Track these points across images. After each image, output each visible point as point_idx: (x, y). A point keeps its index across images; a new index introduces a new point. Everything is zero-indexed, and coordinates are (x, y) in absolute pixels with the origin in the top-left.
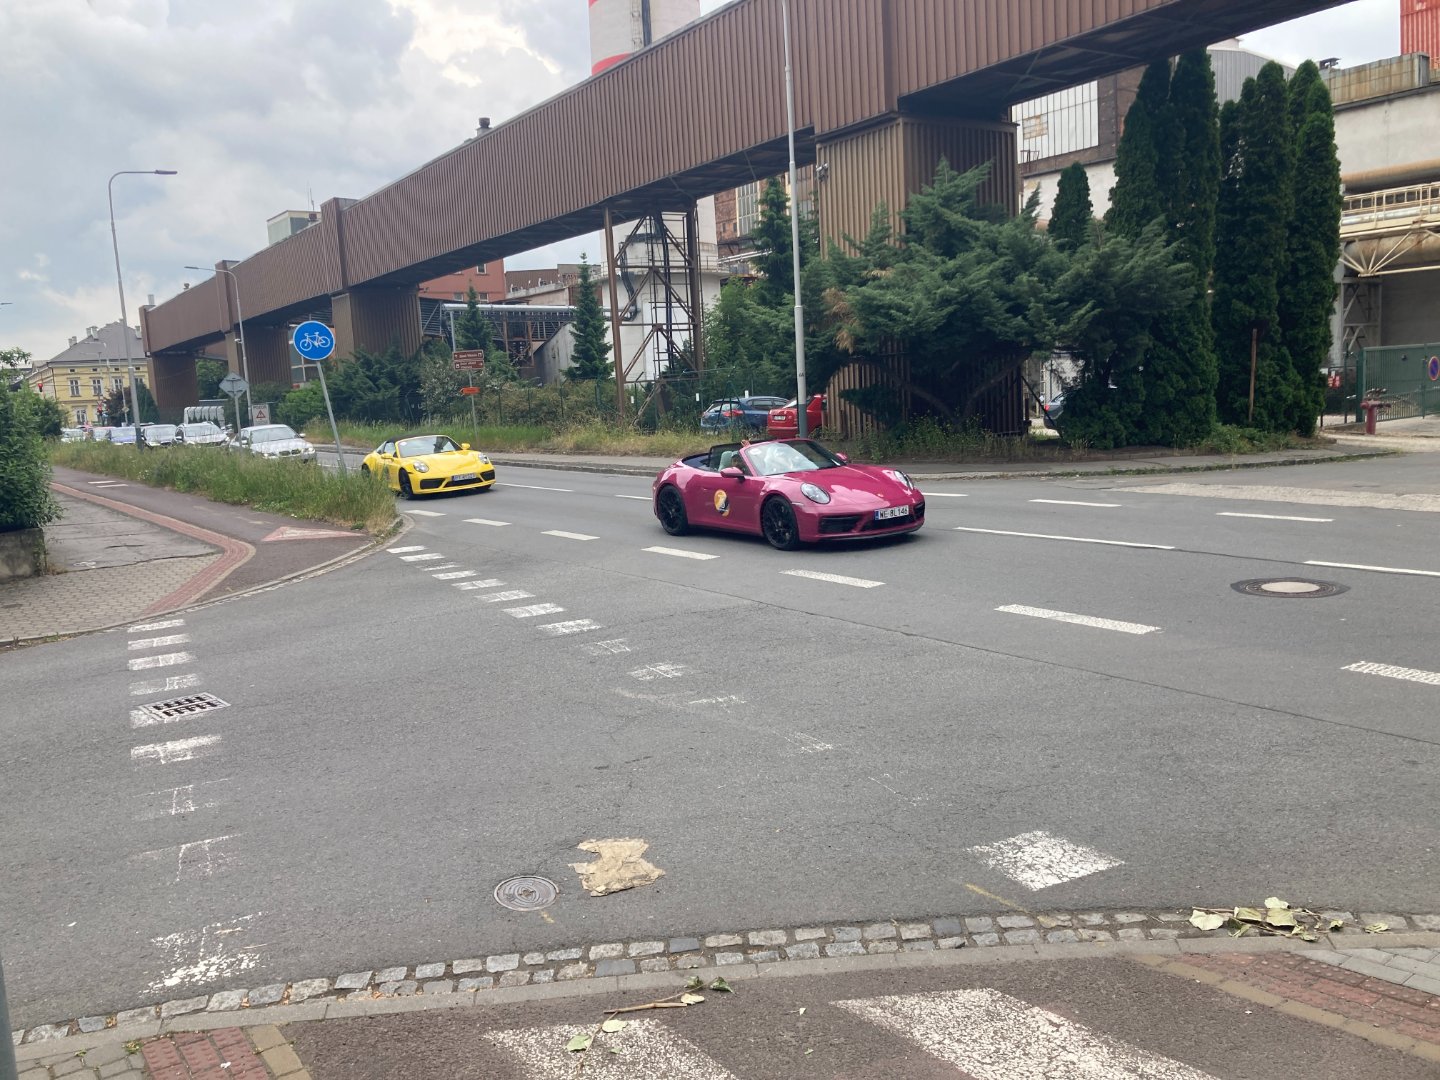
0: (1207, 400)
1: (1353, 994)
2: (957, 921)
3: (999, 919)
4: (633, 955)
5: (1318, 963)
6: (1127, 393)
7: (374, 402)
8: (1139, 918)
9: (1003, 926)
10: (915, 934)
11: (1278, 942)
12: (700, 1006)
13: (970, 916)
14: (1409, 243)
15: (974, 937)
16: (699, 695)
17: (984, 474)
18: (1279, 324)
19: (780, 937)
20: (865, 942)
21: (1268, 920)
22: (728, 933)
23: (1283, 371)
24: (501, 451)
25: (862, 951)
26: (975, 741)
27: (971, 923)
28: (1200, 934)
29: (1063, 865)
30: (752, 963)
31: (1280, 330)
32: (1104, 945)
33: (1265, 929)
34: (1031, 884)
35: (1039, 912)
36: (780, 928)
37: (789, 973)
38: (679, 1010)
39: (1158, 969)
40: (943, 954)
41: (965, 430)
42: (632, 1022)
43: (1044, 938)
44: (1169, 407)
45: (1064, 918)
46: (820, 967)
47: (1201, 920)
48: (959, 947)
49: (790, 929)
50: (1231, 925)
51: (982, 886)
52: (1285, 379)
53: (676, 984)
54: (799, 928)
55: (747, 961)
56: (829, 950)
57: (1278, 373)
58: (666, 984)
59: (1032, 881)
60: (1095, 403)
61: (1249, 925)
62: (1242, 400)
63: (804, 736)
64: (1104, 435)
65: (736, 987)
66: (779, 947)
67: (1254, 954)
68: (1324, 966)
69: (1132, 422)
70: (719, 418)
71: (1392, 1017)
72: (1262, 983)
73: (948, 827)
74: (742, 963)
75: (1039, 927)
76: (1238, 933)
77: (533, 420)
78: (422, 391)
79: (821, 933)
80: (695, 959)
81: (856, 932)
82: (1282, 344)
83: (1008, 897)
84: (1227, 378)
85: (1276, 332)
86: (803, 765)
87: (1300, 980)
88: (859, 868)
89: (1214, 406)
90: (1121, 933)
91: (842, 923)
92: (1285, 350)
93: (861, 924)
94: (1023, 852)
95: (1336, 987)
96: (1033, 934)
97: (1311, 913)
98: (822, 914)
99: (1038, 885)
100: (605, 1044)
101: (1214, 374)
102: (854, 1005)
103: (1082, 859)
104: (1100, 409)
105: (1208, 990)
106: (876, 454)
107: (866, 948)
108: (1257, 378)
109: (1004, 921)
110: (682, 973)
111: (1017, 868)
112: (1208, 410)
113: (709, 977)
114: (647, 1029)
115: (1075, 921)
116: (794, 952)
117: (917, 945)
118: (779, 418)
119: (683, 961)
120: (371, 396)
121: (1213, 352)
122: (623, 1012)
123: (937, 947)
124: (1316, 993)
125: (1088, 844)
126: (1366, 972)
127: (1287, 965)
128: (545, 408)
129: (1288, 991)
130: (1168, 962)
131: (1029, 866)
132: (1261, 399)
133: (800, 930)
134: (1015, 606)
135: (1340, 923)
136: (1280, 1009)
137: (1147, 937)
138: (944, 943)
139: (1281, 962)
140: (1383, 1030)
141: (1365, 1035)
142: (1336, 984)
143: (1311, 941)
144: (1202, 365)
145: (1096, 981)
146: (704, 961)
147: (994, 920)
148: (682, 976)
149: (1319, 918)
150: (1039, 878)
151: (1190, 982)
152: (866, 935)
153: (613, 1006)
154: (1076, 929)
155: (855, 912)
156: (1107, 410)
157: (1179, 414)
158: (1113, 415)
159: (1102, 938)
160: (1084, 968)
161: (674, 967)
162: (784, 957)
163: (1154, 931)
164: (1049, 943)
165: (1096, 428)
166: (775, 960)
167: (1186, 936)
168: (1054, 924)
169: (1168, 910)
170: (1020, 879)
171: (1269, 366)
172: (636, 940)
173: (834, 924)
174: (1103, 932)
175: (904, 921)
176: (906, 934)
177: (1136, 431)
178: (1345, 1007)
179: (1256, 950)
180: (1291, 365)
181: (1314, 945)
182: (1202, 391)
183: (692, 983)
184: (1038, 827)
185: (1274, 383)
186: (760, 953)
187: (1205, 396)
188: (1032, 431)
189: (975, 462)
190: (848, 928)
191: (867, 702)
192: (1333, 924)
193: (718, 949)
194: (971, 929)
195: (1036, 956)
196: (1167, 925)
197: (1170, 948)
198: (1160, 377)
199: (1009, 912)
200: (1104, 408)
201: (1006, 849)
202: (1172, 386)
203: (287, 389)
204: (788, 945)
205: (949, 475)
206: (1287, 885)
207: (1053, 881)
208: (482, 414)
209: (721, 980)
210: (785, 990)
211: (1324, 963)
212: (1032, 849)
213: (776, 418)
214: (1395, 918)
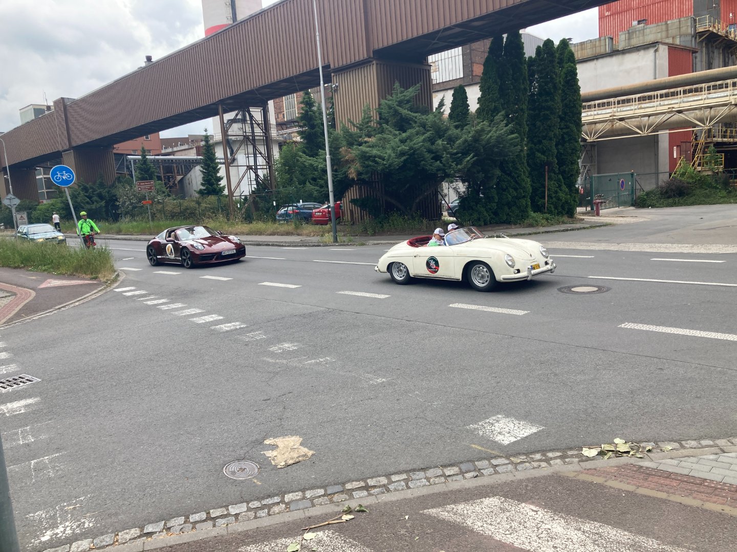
0: (526, 201)
1: (668, 482)
2: (471, 464)
3: (491, 461)
4: (309, 497)
5: (647, 468)
6: (489, 199)
7: (91, 210)
8: (558, 454)
9: (495, 464)
10: (452, 473)
11: (624, 459)
12: (353, 521)
13: (477, 461)
14: (608, 126)
15: (481, 471)
16: (309, 358)
18: (557, 164)
19: (383, 480)
20: (428, 479)
21: (618, 449)
22: (357, 481)
23: (560, 186)
25: (428, 483)
26: (456, 372)
27: (479, 464)
28: (588, 459)
29: (515, 431)
30: (373, 495)
31: (558, 167)
32: (545, 470)
33: (618, 454)
34: (503, 442)
35: (511, 456)
36: (383, 476)
37: (393, 499)
38: (342, 524)
39: (575, 478)
40: (468, 482)
41: (413, 218)
42: (318, 533)
43: (516, 468)
44: (509, 205)
45: (523, 458)
46: (409, 494)
47: (587, 452)
48: (476, 477)
49: (388, 475)
50: (602, 453)
51: (479, 445)
52: (561, 190)
53: (336, 511)
54: (393, 475)
55: (370, 495)
56: (411, 485)
57: (557, 187)
58: (331, 511)
59: (503, 440)
60: (474, 203)
61: (611, 453)
62: (542, 200)
63: (370, 376)
64: (479, 219)
65: (368, 509)
66: (384, 485)
67: (617, 467)
68: (650, 469)
69: (492, 212)
70: (287, 214)
71: (689, 491)
72: (624, 480)
73: (455, 416)
74: (368, 496)
75: (512, 463)
76: (606, 457)
77: (183, 217)
78: (118, 204)
79: (404, 476)
80: (344, 496)
81: (422, 474)
82: (559, 173)
83: (493, 449)
84: (535, 190)
85: (556, 168)
86: (373, 390)
87: (641, 477)
88: (416, 441)
89: (529, 203)
90: (552, 462)
91: (414, 470)
92: (560, 177)
93: (423, 470)
94: (494, 426)
95: (659, 479)
96: (510, 467)
97: (636, 444)
98: (403, 467)
99: (506, 442)
100: (308, 546)
101: (530, 189)
102: (433, 511)
103: (524, 427)
104: (476, 206)
105: (601, 486)
106: (370, 231)
107: (429, 482)
108: (548, 190)
109: (494, 462)
110: (338, 504)
111: (494, 434)
112: (527, 206)
113: (354, 505)
114: (328, 536)
115: (529, 459)
116: (393, 487)
117: (454, 478)
118: (319, 214)
119: (336, 498)
120: (89, 207)
121: (528, 177)
122: (312, 528)
123: (465, 478)
124: (651, 483)
125: (525, 420)
126: (670, 470)
127: (633, 471)
128: (189, 211)
129: (638, 483)
130: (578, 475)
131: (500, 433)
132: (551, 200)
133: (393, 476)
134: (457, 304)
135: (651, 448)
136: (636, 492)
137: (564, 463)
138: (468, 475)
139: (630, 469)
140: (686, 498)
141: (679, 501)
142: (658, 477)
143: (641, 458)
144: (523, 184)
145: (547, 487)
146: (347, 497)
147: (489, 462)
148: (338, 506)
149: (640, 446)
150: (505, 439)
151: (592, 483)
152: (427, 475)
153: (305, 526)
154: (530, 463)
155: (419, 463)
156: (480, 207)
157: (514, 208)
158: (483, 209)
159: (544, 466)
160: (540, 482)
161: (332, 502)
162: (388, 490)
163: (567, 460)
164: (519, 471)
165: (475, 216)
166: (383, 493)
167: (583, 461)
168: (519, 461)
169: (571, 449)
170: (497, 440)
171: (554, 184)
172: (308, 489)
173: (410, 471)
174: (543, 463)
176: (448, 473)
177: (494, 216)
178: (665, 488)
179: (617, 464)
180: (563, 184)
181: (642, 460)
182: (524, 197)
183: (346, 509)
184: (498, 413)
185: (556, 192)
186: (376, 490)
187: (525, 199)
188: (443, 218)
190: (418, 472)
191: (397, 356)
192: (647, 449)
193: (353, 490)
194: (479, 468)
195: (515, 478)
196: (572, 456)
197: (576, 467)
198: (504, 190)
199: (496, 457)
200: (478, 206)
201: (486, 425)
202: (510, 195)
203: (37, 203)
204: (389, 484)
206: (622, 432)
207: (513, 440)
208: (153, 215)
209: (360, 506)
210: (395, 508)
211: (650, 468)
212: (498, 424)
213: (317, 214)
214: (674, 443)
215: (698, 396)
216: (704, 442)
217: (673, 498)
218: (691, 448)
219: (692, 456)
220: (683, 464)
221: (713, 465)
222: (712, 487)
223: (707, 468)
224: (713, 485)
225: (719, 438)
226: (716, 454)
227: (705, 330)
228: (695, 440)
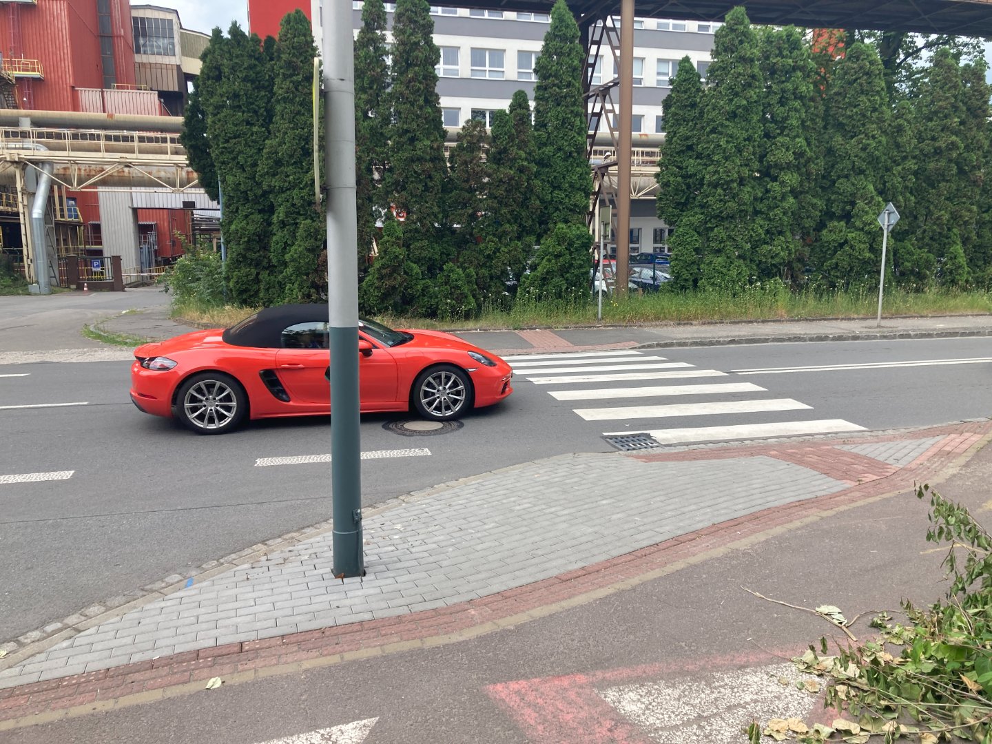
1: (11, 702)
71: (44, 703)
126: (11, 685)
178: (11, 713)
214: (9, 644)
215: (29, 566)
216: (49, 628)
217: (24, 722)
218: (33, 642)
219: (38, 653)
220: (29, 668)
221: (68, 655)
222: (74, 684)
223: (62, 662)
225: (68, 616)
226: (70, 638)
228: (37, 628)
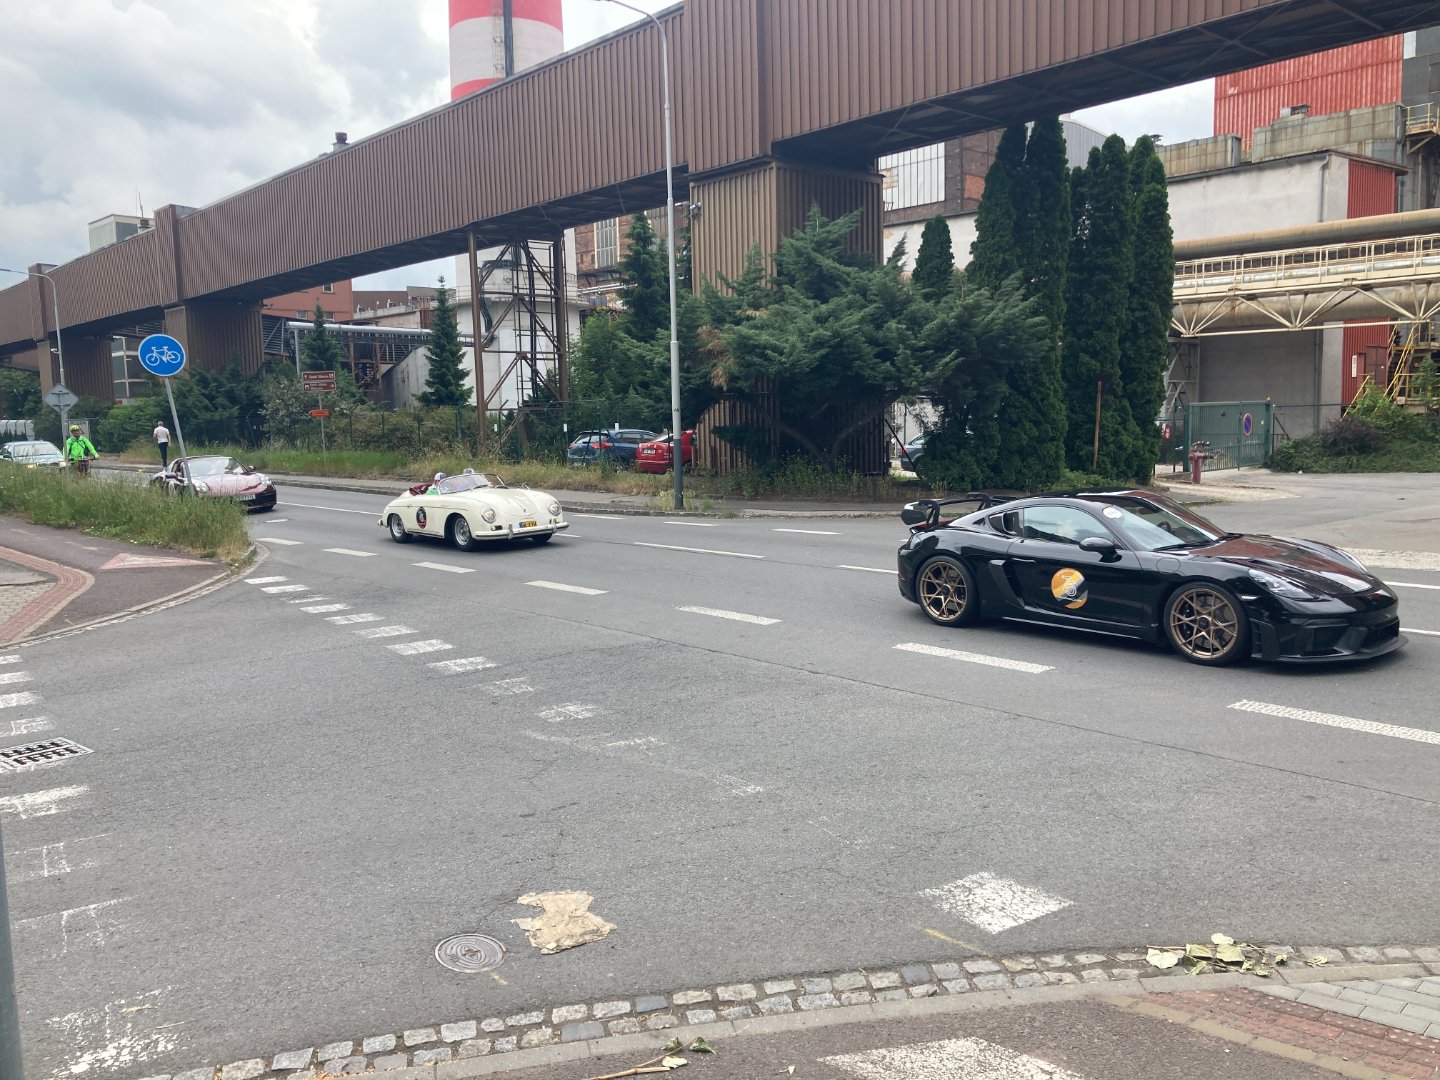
0: (1057, 447)
1: (1316, 1028)
2: (924, 968)
3: (966, 964)
4: (599, 1016)
5: (1276, 998)
6: (984, 439)
7: (211, 422)
8: (1099, 958)
9: (971, 971)
10: (885, 983)
11: (1232, 978)
12: (684, 1070)
13: (936, 963)
14: (1223, 308)
15: (944, 984)
16: (616, 737)
17: (852, 513)
18: (1121, 378)
19: (749, 991)
20: (837, 993)
21: (1219, 956)
22: (696, 988)
23: (1124, 422)
24: (353, 477)
25: (836, 1003)
26: (903, 781)
27: (939, 969)
28: (1158, 972)
29: (1015, 907)
30: (726, 1020)
31: (1122, 384)
32: (1071, 989)
33: (1220, 966)
34: (990, 928)
35: (1003, 956)
36: (748, 982)
37: (767, 1029)
38: (662, 1075)
39: (1129, 1010)
40: (916, 1004)
41: (833, 469)
43: (1013, 983)
44: (1023, 454)
45: (1028, 961)
46: (797, 1022)
47: (1158, 959)
48: (932, 995)
49: (758, 982)
50: (1186, 962)
51: (941, 930)
52: (1125, 430)
53: (651, 1047)
54: (767, 981)
55: (720, 1018)
56: (802, 1002)
57: (1119, 424)
58: (641, 1047)
59: (990, 924)
60: (954, 447)
61: (1204, 963)
62: (1088, 448)
63: (733, 779)
64: (962, 478)
65: (717, 1047)
66: (750, 1001)
67: (1215, 992)
68: (1283, 1001)
69: (989, 466)
70: (587, 450)
71: (1358, 1050)
72: (1230, 1020)
73: (896, 870)
74: (715, 1022)
75: (1005, 971)
76: (1195, 970)
77: (386, 446)
78: (264, 412)
79: (790, 985)
80: (669, 1019)
81: (825, 983)
82: (1123, 396)
83: (970, 941)
84: (1075, 427)
85: (1118, 385)
86: (737, 809)
87: (1264, 1015)
88: (816, 916)
89: (1063, 453)
90: (1084, 974)
91: (811, 974)
92: (1126, 403)
93: (830, 974)
94: (974, 895)
95: (1300, 1022)
96: (1001, 979)
97: (1256, 948)
98: (788, 966)
99: (995, 929)
101: (1064, 425)
102: (844, 1060)
103: (1032, 900)
104: (958, 453)
105: (1182, 1030)
106: (747, 491)
107: (839, 999)
108: (1102, 427)
109: (970, 966)
110: (656, 1033)
111: (972, 911)
112: (1058, 457)
113: (688, 1037)
115: (1039, 964)
116: (767, 1007)
117: (889, 994)
118: (649, 452)
119: (653, 1021)
120: (208, 416)
121: (1062, 401)
123: (910, 996)
124: (1282, 1028)
125: (1034, 885)
126: (1321, 1006)
127: (1248, 1001)
128: (398, 434)
129: (1255, 1027)
130: (1137, 1003)
131: (984, 909)
132: (1105, 448)
133: (769, 983)
134: (911, 644)
135: (1285, 957)
136: (1253, 1046)
137: (1110, 977)
138: (917, 990)
139: (1242, 999)
140: (1351, 1063)
141: (1337, 1069)
142: (1298, 1019)
143: (1264, 976)
144: (1053, 414)
145: (1074, 1025)
146: (675, 1020)
147: (961, 966)
148: (657, 1037)
149: (1264, 951)
150: (995, 921)
151: (1163, 1022)
152: (836, 985)
154: (1041, 972)
155: (820, 962)
156: (965, 454)
157: (1031, 460)
158: (970, 459)
159: (1068, 981)
160: (1059, 1013)
161: (645, 1029)
162: (757, 1012)
163: (1115, 971)
164: (1018, 987)
165: (955, 471)
166: (747, 1016)
167: (1146, 976)
168: (1019, 968)
169: (1124, 949)
170: (977, 922)
171: (1112, 416)
172: (599, 1000)
173: (802, 975)
174: (1068, 974)
175: (872, 969)
176: (877, 984)
177: (992, 474)
178: (1311, 1042)
179: (1215, 987)
180: (1131, 417)
181: (1267, 980)
183: (672, 1045)
184: (982, 868)
185: (1117, 433)
186: (731, 1009)
187: (1055, 443)
188: (892, 472)
189: (843, 501)
190: (819, 979)
191: (789, 742)
192: (1278, 958)
193: (687, 1007)
194: (939, 977)
195: (1010, 1002)
196: (1126, 964)
197: (1134, 988)
198: (1014, 424)
199: (974, 957)
200: (962, 452)
201: (957, 892)
202: (1025, 434)
203: (110, 404)
204: (759, 998)
205: (820, 513)
206: (1228, 921)
207: (1009, 924)
208: (330, 437)
209: (701, 1040)
211: (1282, 998)
212: (982, 891)
213: (645, 451)
214: (1332, 951)
215: (1385, 856)
216: (1393, 952)
217: (1325, 1062)
218: (1366, 962)
219: (1367, 979)
220: (1349, 994)
221: (1408, 999)
222: (1405, 1044)
223: (1396, 1005)
224: (1406, 1040)
225: (1422, 945)
226: (1416, 977)
227: (1401, 725)
228: (1375, 945)
